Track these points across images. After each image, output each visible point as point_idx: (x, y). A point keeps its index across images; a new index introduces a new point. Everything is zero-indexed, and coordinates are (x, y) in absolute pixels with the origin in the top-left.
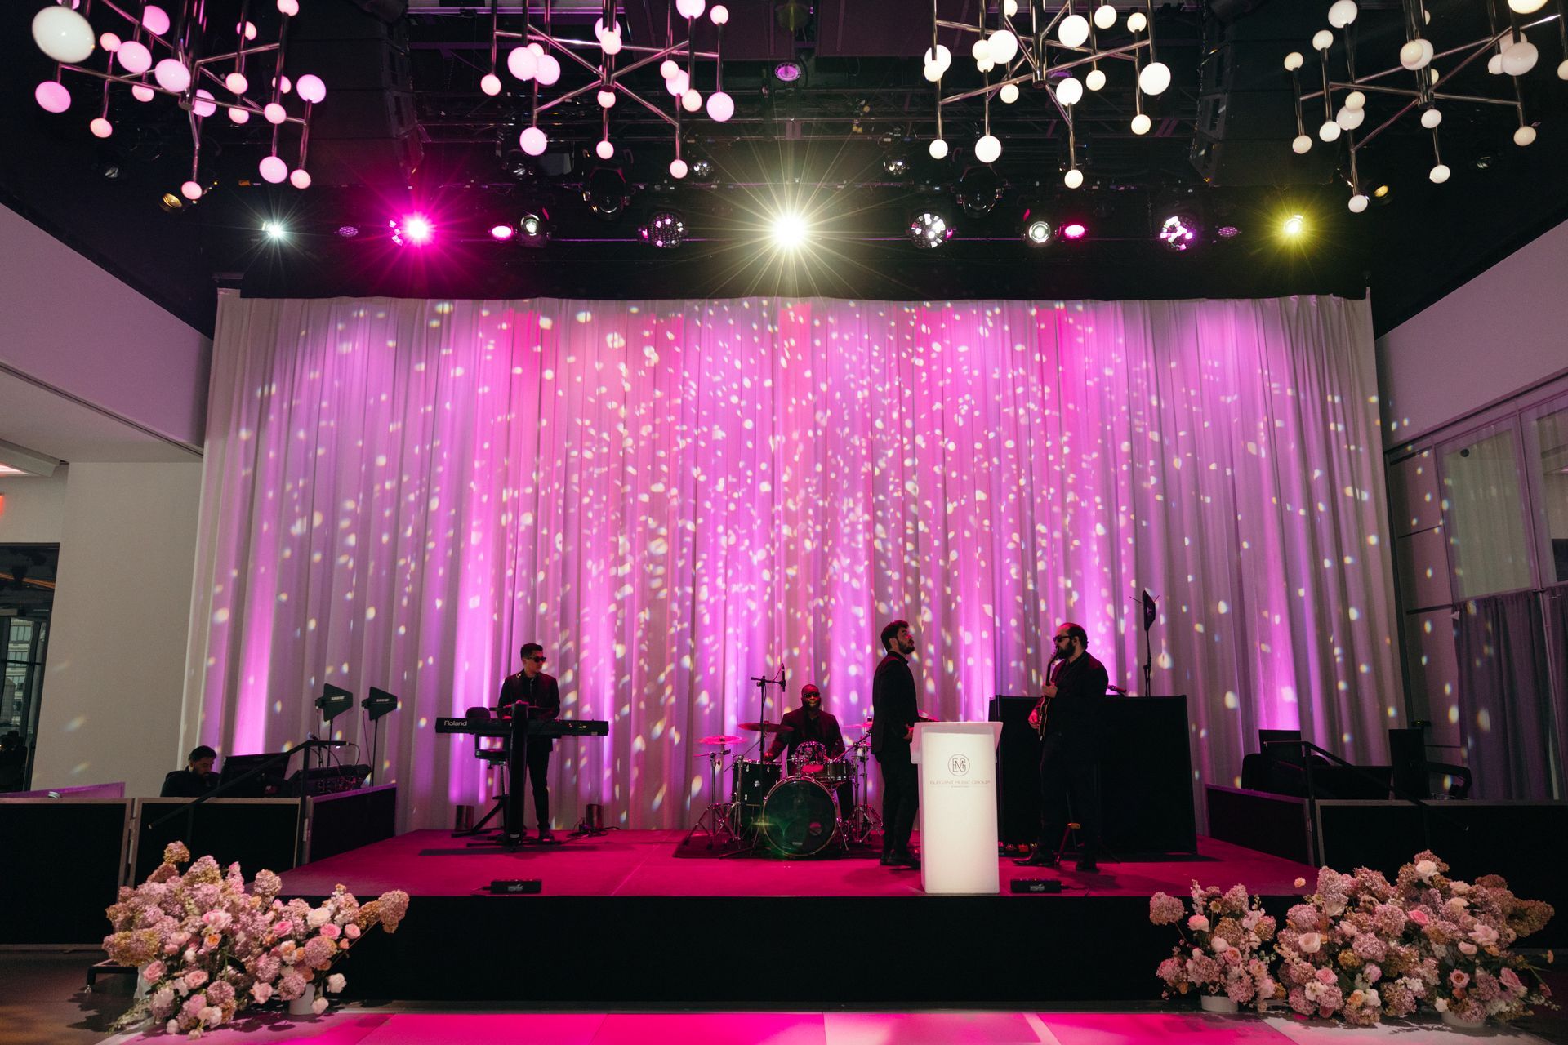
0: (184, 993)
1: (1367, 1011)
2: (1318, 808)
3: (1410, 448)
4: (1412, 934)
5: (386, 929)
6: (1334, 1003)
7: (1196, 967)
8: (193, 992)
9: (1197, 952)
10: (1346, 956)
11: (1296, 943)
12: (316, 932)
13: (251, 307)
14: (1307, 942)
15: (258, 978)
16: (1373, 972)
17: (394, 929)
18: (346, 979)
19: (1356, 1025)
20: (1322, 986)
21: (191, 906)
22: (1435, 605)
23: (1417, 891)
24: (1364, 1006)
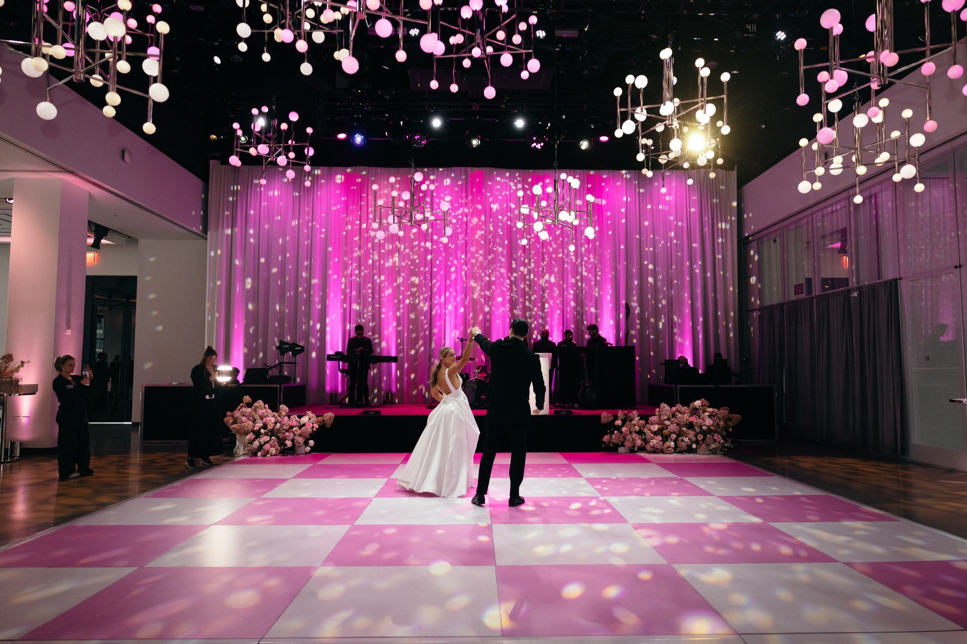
0: (262, 443)
1: (670, 449)
2: (678, 388)
3: (751, 238)
4: (690, 426)
5: (327, 426)
6: (658, 446)
7: (615, 437)
8: (265, 443)
9: (616, 432)
10: (665, 432)
11: (650, 429)
12: (304, 425)
13: (225, 169)
14: (653, 428)
15: (287, 439)
16: (674, 436)
17: (330, 426)
18: (315, 442)
19: (665, 454)
20: (655, 441)
21: (257, 417)
22: (754, 308)
23: (694, 412)
24: (669, 447)
